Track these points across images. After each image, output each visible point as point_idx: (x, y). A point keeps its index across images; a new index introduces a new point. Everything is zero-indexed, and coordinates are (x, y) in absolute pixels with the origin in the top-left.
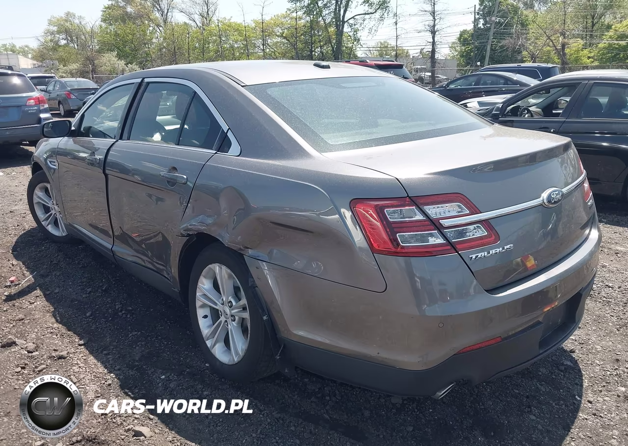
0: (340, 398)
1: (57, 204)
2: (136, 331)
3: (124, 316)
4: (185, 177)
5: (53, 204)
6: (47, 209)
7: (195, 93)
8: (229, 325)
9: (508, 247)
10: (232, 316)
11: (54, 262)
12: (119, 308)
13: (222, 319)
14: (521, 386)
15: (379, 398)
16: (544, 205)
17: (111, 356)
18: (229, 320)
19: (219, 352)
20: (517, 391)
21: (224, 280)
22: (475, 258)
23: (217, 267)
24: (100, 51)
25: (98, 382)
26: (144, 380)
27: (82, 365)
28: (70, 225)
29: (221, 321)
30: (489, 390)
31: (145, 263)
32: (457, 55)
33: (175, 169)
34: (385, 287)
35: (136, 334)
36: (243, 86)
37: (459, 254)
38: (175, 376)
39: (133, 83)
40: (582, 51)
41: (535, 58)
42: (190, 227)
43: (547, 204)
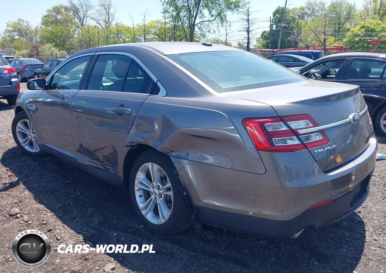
0: (228, 243)
1: (33, 132)
2: (92, 208)
3: (83, 199)
4: (130, 110)
5: (30, 132)
6: (25, 136)
7: (133, 60)
8: (158, 201)
9: (334, 146)
10: (160, 194)
11: (32, 168)
12: (79, 194)
13: (153, 197)
14: (334, 233)
15: (252, 242)
16: (351, 122)
17: (79, 223)
18: (158, 197)
19: (150, 217)
20: (332, 236)
21: (155, 173)
22: (317, 152)
23: (150, 165)
24: (41, 42)
25: (73, 238)
26: (103, 237)
27: (61, 229)
28: (43, 145)
29: (152, 198)
30: (315, 235)
31: (97, 165)
32: (260, 46)
33: (122, 106)
34: (265, 171)
35: (93, 210)
36: (165, 55)
37: (308, 150)
38: (123, 234)
39: (90, 56)
40: (334, 44)
41: (308, 47)
42: (134, 140)
43: (352, 121)
